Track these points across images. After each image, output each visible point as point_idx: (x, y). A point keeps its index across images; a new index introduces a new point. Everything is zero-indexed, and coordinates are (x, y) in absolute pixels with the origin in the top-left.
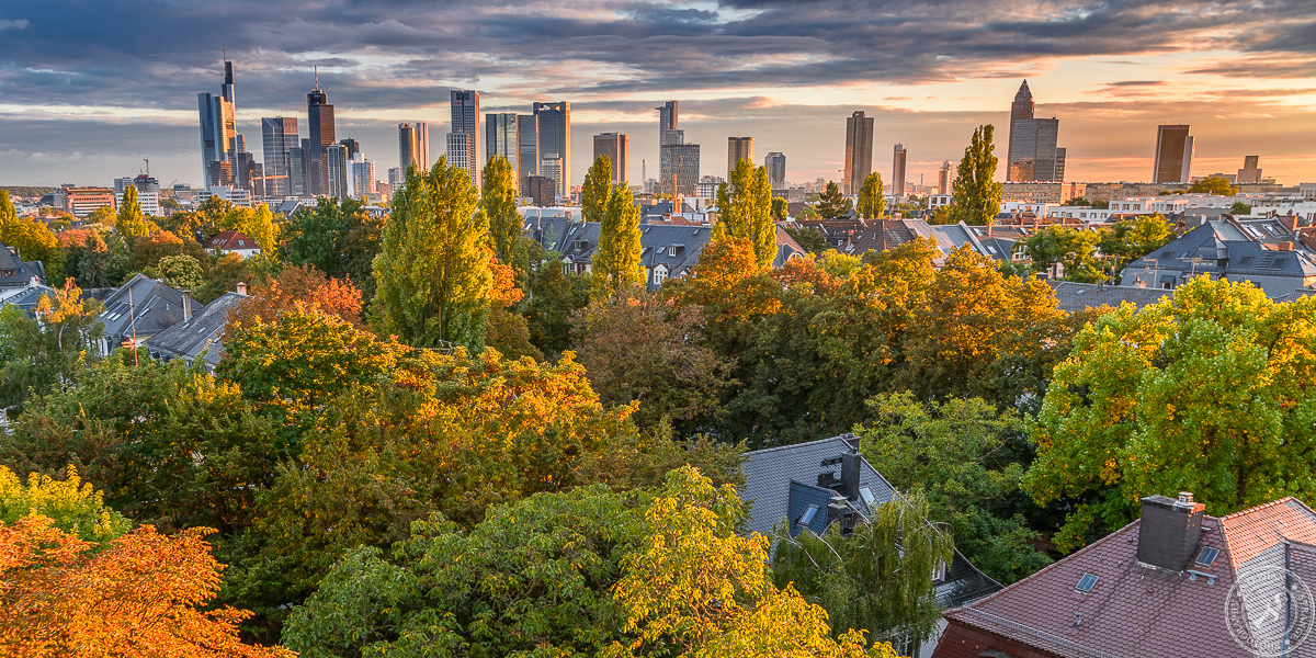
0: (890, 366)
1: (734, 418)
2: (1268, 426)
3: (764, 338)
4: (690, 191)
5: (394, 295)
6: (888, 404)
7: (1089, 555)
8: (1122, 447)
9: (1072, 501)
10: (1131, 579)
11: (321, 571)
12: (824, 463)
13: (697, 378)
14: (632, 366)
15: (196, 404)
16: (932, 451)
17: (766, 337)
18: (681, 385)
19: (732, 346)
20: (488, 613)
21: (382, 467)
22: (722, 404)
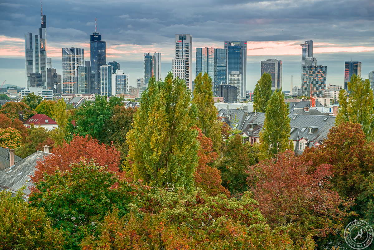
13: (328, 210)
14: (286, 202)
15: (16, 220)
19: (350, 191)
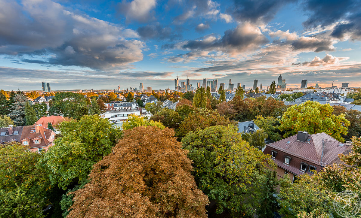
0: (259, 112)
1: (237, 118)
2: (320, 122)
3: (241, 108)
4: (232, 90)
5: (195, 102)
6: (258, 117)
7: (289, 138)
8: (295, 124)
9: (286, 131)
10: (296, 142)
11: (186, 134)
12: (249, 124)
13: (232, 113)
14: (224, 111)
15: (173, 114)
16: (265, 123)
17: (242, 108)
18: (230, 114)
19: (237, 109)
20: (205, 140)
21: (194, 122)
22: (235, 116)
